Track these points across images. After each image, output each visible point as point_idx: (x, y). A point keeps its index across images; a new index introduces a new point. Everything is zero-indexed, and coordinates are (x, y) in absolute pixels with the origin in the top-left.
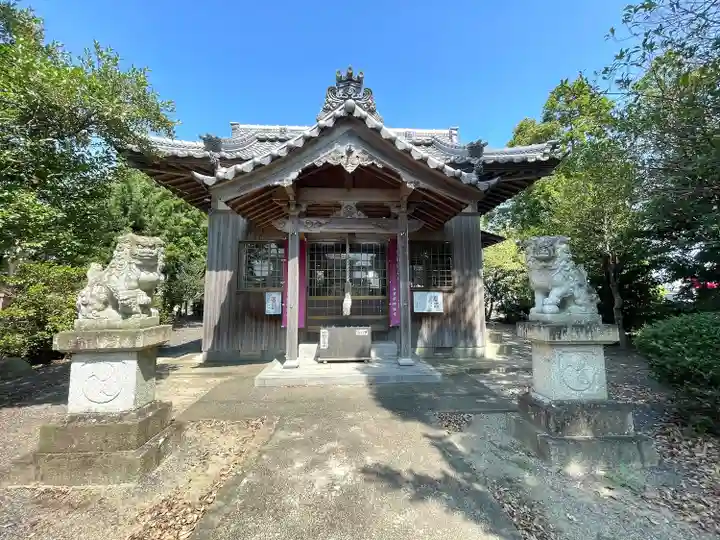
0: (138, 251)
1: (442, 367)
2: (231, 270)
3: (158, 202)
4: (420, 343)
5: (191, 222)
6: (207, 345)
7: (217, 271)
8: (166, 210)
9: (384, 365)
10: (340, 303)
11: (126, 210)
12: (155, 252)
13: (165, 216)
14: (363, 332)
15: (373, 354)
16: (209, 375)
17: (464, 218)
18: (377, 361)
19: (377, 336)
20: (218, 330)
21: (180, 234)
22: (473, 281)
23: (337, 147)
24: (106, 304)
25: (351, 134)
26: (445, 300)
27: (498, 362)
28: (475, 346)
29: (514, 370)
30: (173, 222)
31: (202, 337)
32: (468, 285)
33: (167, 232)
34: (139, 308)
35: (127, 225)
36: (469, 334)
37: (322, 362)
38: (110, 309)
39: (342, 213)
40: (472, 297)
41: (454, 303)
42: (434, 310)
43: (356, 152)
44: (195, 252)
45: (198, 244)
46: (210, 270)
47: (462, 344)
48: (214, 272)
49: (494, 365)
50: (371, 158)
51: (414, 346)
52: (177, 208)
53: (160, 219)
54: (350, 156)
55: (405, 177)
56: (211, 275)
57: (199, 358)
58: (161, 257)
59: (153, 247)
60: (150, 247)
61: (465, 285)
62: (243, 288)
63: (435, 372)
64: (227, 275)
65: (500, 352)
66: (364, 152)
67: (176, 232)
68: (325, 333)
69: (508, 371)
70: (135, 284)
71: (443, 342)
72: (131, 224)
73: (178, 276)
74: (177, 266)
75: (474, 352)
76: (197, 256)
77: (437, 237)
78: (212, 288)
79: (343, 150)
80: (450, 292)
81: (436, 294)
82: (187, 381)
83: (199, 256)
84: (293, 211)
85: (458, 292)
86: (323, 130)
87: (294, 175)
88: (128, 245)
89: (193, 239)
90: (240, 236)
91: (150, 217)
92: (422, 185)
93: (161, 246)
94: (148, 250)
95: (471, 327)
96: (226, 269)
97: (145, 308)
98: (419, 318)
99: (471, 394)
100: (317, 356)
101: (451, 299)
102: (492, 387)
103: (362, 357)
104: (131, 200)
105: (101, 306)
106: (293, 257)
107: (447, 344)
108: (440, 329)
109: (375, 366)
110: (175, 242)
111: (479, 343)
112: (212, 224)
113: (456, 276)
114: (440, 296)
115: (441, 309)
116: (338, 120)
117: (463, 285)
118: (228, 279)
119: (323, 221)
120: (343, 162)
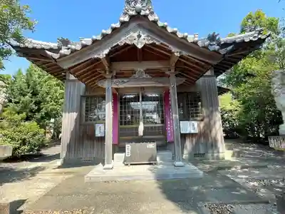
1: (201, 166)
2: (76, 112)
4: (185, 152)
6: (63, 155)
7: (69, 113)
9: (165, 167)
10: (137, 129)
14: (152, 146)
15: (158, 159)
16: (61, 173)
17: (206, 78)
18: (161, 164)
19: (159, 148)
20: (69, 146)
22: (214, 113)
23: (132, 34)
25: (140, 26)
26: (198, 125)
27: (234, 162)
28: (218, 152)
29: (247, 167)
32: (212, 116)
36: (214, 145)
37: (127, 165)
39: (136, 76)
40: (215, 123)
41: (204, 127)
42: (193, 132)
43: (143, 36)
46: (65, 112)
47: (210, 151)
48: (67, 114)
49: (232, 164)
50: (152, 39)
51: (183, 153)
54: (139, 39)
55: (174, 49)
56: (65, 115)
61: (210, 116)
63: (197, 170)
65: (233, 156)
66: (148, 36)
68: (128, 147)
69: (242, 168)
71: (199, 150)
75: (218, 156)
77: (192, 90)
78: (66, 123)
79: (135, 35)
80: (202, 120)
81: (193, 122)
82: (47, 178)
84: (108, 75)
85: (206, 120)
86: (123, 23)
87: (106, 51)
90: (82, 93)
92: (184, 53)
95: (215, 141)
96: (74, 112)
98: (184, 136)
99: (226, 187)
100: (125, 161)
101: (202, 125)
102: (237, 180)
103: (152, 162)
106: (109, 102)
107: (202, 152)
108: (197, 143)
109: (160, 167)
111: (221, 151)
113: (204, 112)
114: (196, 123)
115: (196, 131)
116: (132, 17)
117: (209, 116)
118: (75, 117)
119: (125, 81)
120: (135, 42)
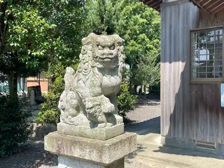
0: (99, 52)
2: (183, 61)
3: (122, 9)
5: (145, 20)
7: (170, 62)
8: (128, 14)
11: (102, 19)
12: (114, 52)
13: (127, 18)
20: (174, 118)
21: (138, 32)
24: (78, 109)
30: (132, 23)
31: (160, 115)
33: (129, 31)
34: (104, 117)
35: (103, 30)
38: (81, 115)
44: (148, 45)
45: (151, 39)
46: (165, 61)
48: (167, 64)
52: (135, 11)
53: (124, 22)
56: (165, 66)
57: (158, 140)
58: (122, 57)
59: (112, 46)
60: (110, 47)
62: (195, 79)
64: (180, 66)
67: (135, 31)
70: (98, 90)
72: (106, 28)
73: (138, 66)
74: (137, 58)
76: (150, 48)
78: (167, 79)
83: (152, 49)
88: (90, 47)
89: (147, 35)
90: (191, 26)
91: (117, 21)
93: (120, 44)
94: (107, 51)
96: (179, 61)
97: (109, 116)
104: (105, 10)
105: (73, 111)
110: (135, 39)
112: (164, 20)
118: (181, 70)
